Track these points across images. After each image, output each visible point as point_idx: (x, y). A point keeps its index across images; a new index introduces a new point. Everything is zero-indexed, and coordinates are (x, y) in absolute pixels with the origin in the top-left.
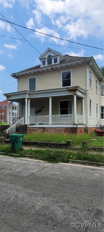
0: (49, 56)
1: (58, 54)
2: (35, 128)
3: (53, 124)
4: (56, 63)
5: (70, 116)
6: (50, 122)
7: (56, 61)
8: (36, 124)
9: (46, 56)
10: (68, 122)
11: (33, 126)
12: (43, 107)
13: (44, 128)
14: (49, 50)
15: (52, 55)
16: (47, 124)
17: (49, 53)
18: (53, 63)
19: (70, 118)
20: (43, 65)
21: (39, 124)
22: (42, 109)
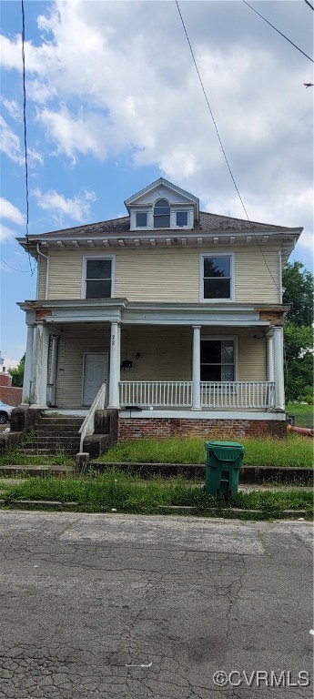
0: (162, 202)
1: (194, 202)
2: (142, 422)
3: (204, 409)
4: (185, 227)
5: (228, 387)
6: (198, 404)
7: (182, 219)
8: (147, 409)
9: (152, 201)
10: (220, 403)
11: (135, 415)
12: (138, 355)
13: (175, 423)
14: (163, 185)
15: (172, 201)
16: (189, 409)
17: (161, 192)
18: (174, 226)
19: (226, 393)
20: (137, 225)
21: (155, 408)
22: (134, 361)
